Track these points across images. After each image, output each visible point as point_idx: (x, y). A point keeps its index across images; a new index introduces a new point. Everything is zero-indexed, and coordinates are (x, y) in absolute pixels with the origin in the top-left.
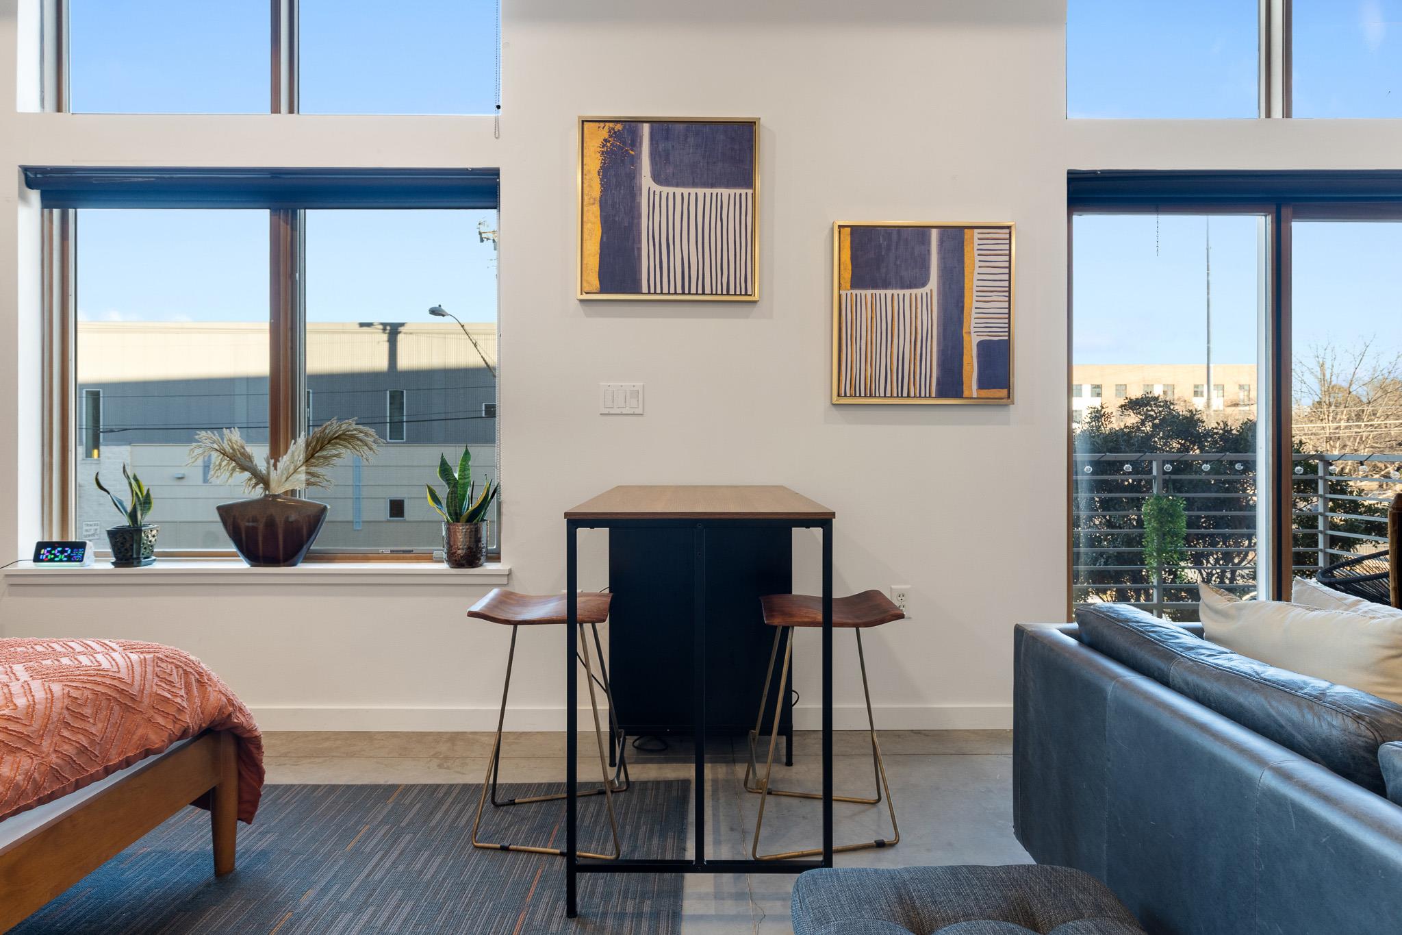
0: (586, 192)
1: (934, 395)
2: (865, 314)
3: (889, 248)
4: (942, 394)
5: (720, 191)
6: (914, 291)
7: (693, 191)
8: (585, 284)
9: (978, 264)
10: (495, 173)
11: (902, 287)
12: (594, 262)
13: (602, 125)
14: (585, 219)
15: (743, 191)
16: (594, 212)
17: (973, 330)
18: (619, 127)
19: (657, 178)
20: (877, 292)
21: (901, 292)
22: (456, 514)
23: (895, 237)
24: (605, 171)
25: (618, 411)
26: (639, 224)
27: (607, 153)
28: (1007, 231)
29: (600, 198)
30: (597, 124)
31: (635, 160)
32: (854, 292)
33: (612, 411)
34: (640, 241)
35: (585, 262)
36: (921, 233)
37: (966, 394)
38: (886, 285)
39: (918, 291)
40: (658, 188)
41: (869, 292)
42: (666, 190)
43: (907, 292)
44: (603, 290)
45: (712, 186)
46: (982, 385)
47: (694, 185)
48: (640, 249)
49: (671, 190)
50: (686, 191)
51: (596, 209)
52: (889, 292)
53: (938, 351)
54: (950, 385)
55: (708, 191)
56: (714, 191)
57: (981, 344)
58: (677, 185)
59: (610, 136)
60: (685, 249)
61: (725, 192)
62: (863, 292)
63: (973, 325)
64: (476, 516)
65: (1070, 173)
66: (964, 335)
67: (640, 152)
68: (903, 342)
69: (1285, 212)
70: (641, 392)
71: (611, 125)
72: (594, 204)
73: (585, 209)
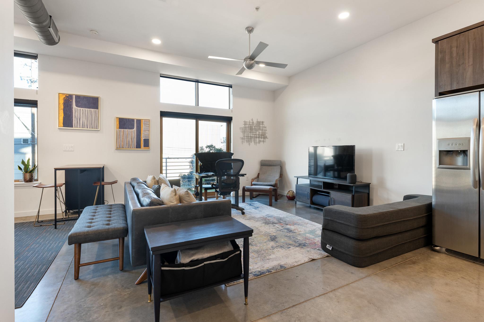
0: (60, 107)
1: (135, 148)
2: (122, 134)
3: (126, 122)
4: (137, 148)
5: (91, 109)
6: (131, 130)
7: (85, 109)
8: (59, 125)
9: (143, 126)
10: (37, 101)
11: (129, 129)
12: (62, 121)
13: (64, 94)
14: (59, 113)
15: (96, 110)
16: (62, 112)
17: (143, 137)
18: (68, 95)
19: (77, 106)
20: (124, 130)
21: (129, 130)
22: (26, 171)
23: (128, 120)
24: (64, 104)
25: (68, 150)
26: (73, 114)
27: (65, 100)
28: (149, 120)
29: (63, 109)
30: (63, 94)
31: (72, 102)
32: (120, 129)
33: (66, 150)
34: (73, 118)
35: (59, 121)
36: (133, 120)
37: (141, 148)
38: (126, 128)
39: (132, 130)
40: (77, 108)
41: (123, 130)
42: (79, 108)
43: (130, 130)
44: (64, 127)
45: (89, 108)
46: (144, 146)
47: (85, 108)
48: (73, 119)
49: (80, 108)
50: (83, 109)
51: (62, 111)
52: (127, 130)
53: (136, 140)
54: (138, 146)
55: (88, 109)
56: (90, 109)
57: (144, 140)
58: (81, 108)
59: (66, 97)
60: (83, 120)
61: (92, 110)
62: (121, 130)
63: (143, 136)
64: (32, 172)
65: (160, 111)
66: (141, 138)
67: (73, 101)
68: (129, 138)
69: (197, 119)
70: (73, 147)
71: (66, 95)
72: (62, 110)
73: (59, 111)
